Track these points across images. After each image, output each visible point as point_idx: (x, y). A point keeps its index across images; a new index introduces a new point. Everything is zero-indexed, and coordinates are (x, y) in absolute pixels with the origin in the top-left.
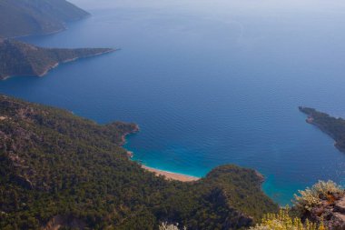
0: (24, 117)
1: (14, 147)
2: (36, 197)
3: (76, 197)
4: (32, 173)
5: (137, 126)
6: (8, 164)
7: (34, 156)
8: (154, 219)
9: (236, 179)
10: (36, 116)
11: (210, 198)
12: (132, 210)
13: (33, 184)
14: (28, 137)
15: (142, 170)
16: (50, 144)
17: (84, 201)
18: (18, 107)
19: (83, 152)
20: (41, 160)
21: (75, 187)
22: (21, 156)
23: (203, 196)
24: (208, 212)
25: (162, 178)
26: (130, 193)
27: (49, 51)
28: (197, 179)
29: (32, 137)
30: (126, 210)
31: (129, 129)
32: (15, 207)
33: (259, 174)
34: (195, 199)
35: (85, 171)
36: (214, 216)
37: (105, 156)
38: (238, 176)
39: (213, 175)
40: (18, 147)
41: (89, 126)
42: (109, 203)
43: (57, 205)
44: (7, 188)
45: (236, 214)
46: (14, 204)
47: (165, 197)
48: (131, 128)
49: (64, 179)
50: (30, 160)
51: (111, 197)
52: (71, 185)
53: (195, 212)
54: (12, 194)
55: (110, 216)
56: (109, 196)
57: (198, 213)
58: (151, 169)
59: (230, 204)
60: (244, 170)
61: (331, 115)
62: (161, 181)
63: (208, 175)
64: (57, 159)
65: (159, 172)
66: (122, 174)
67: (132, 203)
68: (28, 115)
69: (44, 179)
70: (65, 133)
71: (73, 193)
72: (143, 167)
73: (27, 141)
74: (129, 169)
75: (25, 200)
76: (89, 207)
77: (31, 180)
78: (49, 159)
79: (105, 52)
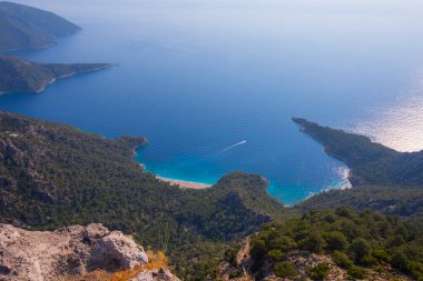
0: (34, 133)
1: (31, 163)
2: (59, 211)
3: (98, 208)
4: (52, 188)
5: (146, 140)
6: (28, 179)
7: (52, 172)
8: (176, 224)
9: (246, 184)
10: (47, 133)
11: (226, 202)
12: (154, 217)
13: (54, 198)
14: (43, 153)
15: (157, 181)
16: (66, 159)
17: (106, 211)
18: (27, 123)
19: (99, 166)
20: (59, 175)
21: (95, 199)
22: (39, 172)
23: (220, 201)
24: (227, 214)
25: (177, 187)
26: (149, 202)
27: (44, 66)
28: (209, 186)
29: (48, 153)
30: (147, 217)
31: (138, 143)
32: (40, 221)
33: (264, 179)
34: (212, 203)
35: (104, 183)
36: (232, 217)
37: (119, 169)
38: (247, 181)
39: (224, 181)
40: (35, 163)
41: (99, 141)
42: (132, 212)
43: (82, 217)
44: (30, 204)
45: (254, 214)
46: (38, 218)
47: (184, 204)
48: (140, 141)
49: (84, 192)
50: (49, 175)
51: (132, 207)
52: (92, 198)
53: (213, 215)
54: (35, 209)
55: (133, 224)
56: (131, 206)
57: (217, 215)
58: (166, 180)
59: (247, 205)
60: (251, 175)
61: (320, 125)
62: (175, 190)
63: (219, 182)
64: (74, 174)
65: (173, 181)
66: (139, 185)
67: (153, 211)
68: (39, 132)
69: (65, 193)
70: (77, 148)
71: (95, 205)
72: (157, 177)
73: (43, 157)
74: (144, 180)
75: (49, 214)
76: (113, 217)
77: (52, 194)
78: (67, 174)
79: (102, 67)
